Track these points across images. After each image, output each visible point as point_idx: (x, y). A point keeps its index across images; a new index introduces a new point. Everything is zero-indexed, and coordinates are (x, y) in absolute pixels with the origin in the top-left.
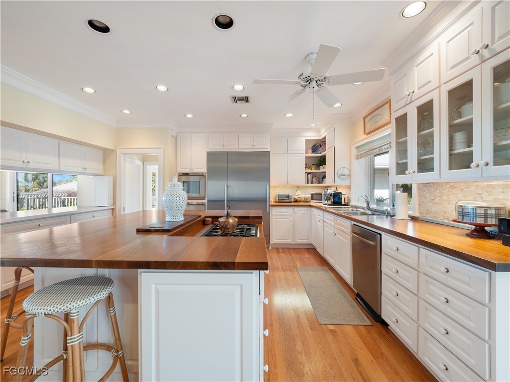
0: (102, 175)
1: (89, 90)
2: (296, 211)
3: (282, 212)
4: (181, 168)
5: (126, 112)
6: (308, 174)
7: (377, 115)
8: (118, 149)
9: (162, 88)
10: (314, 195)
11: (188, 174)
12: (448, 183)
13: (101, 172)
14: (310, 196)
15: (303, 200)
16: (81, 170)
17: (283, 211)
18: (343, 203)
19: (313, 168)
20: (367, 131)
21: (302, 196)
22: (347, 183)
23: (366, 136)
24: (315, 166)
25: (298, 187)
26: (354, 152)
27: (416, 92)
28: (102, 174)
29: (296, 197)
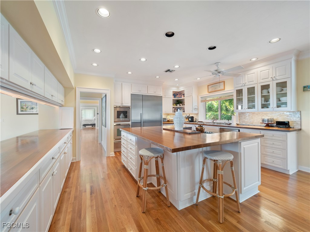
7: (216, 86)
11: (120, 107)
12: (252, 112)
18: (194, 121)
19: (175, 105)
20: (209, 91)
21: (170, 119)
22: (196, 112)
23: (208, 93)
26: (200, 99)
27: (247, 83)
28: (64, 105)
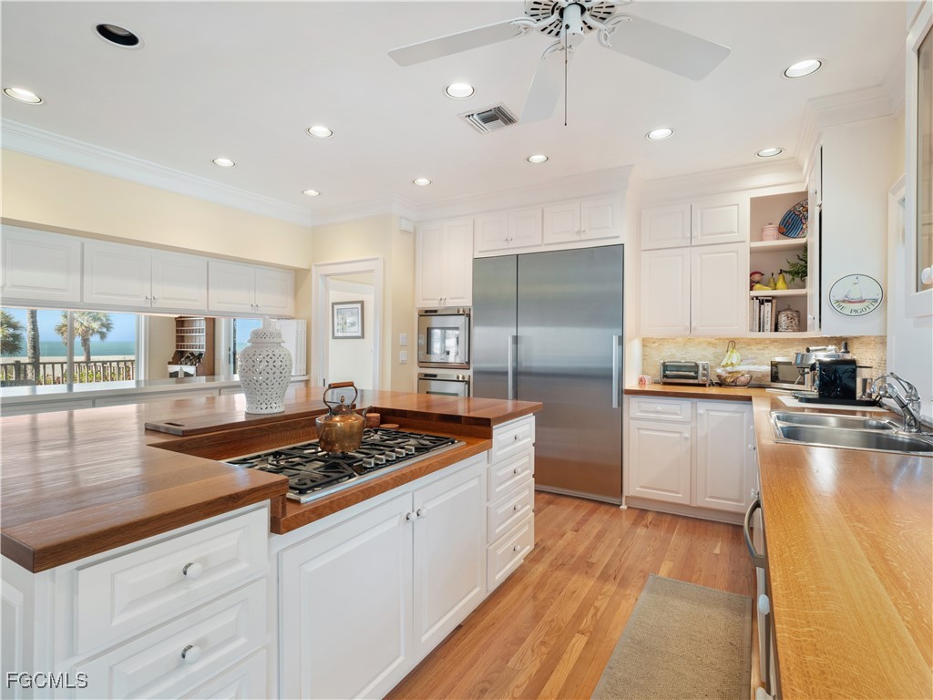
0: (293, 318)
1: (224, 162)
2: (701, 411)
3: (658, 412)
4: (424, 300)
5: (312, 193)
6: (762, 303)
8: (313, 269)
9: (320, 131)
10: (780, 367)
11: (436, 311)
13: (289, 311)
14: (767, 369)
15: (743, 379)
16: (248, 309)
17: (659, 408)
19: (780, 284)
21: (741, 368)
24: (789, 277)
25: (733, 343)
28: (292, 314)
29: (719, 371)
